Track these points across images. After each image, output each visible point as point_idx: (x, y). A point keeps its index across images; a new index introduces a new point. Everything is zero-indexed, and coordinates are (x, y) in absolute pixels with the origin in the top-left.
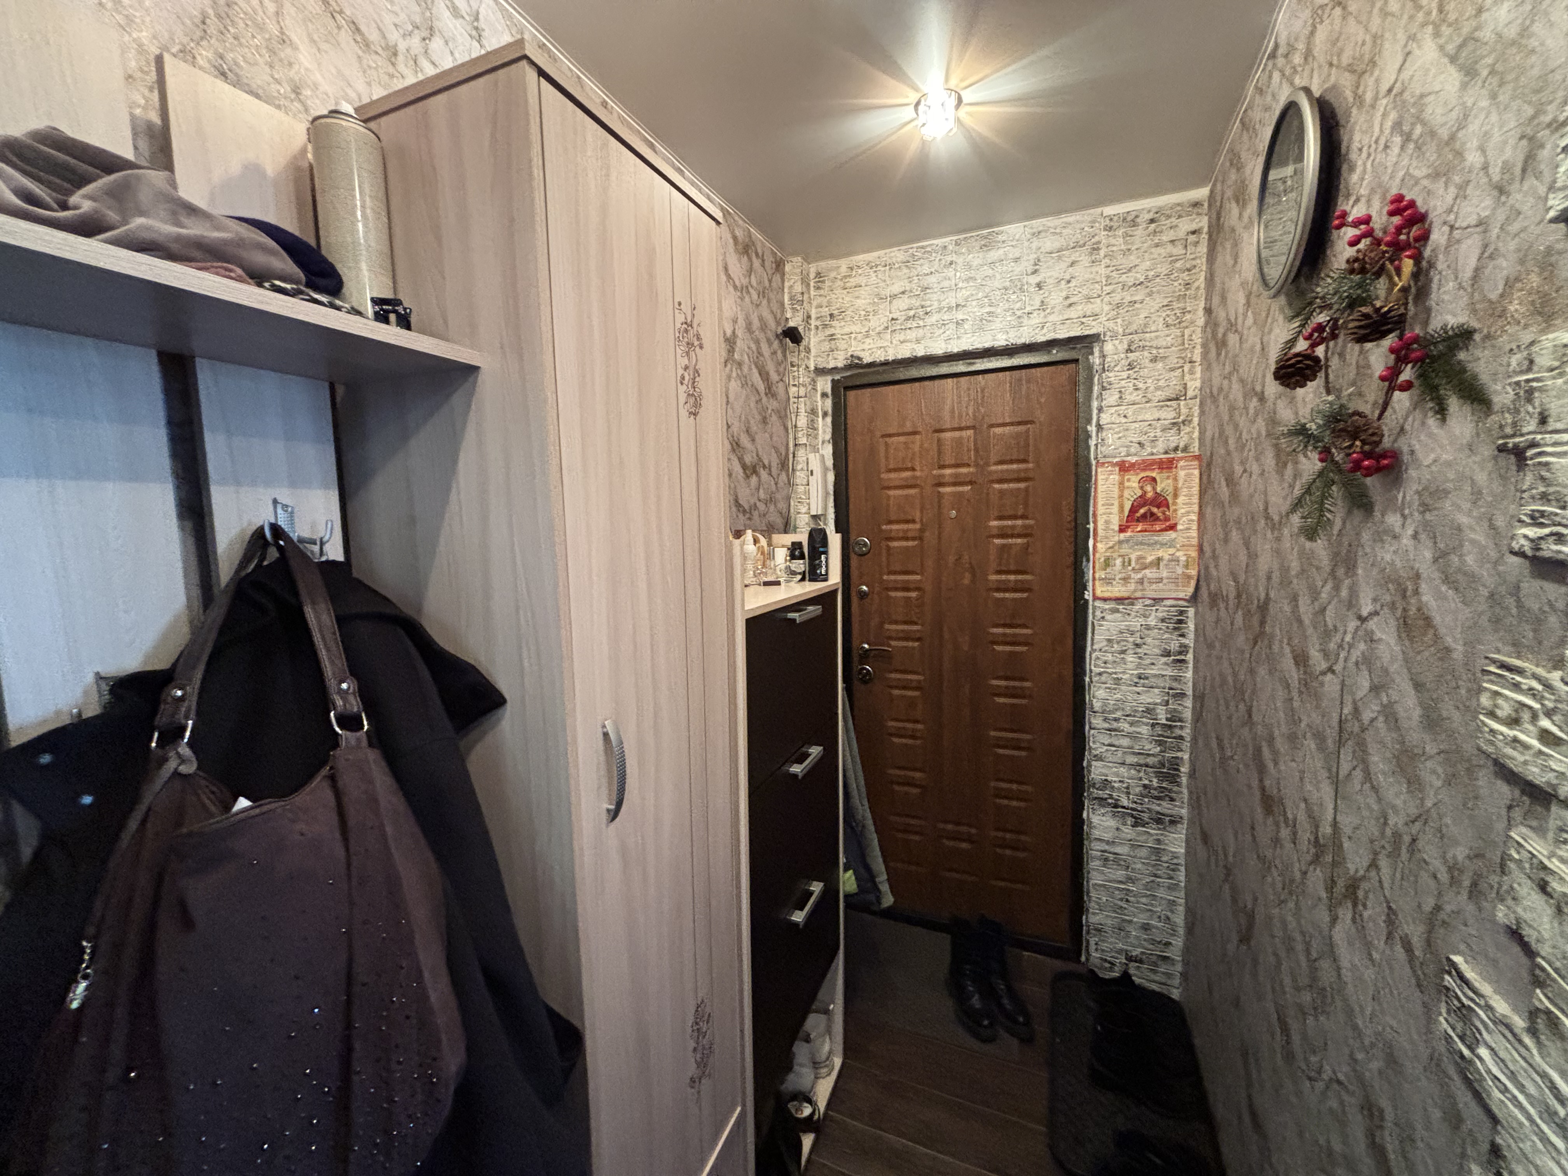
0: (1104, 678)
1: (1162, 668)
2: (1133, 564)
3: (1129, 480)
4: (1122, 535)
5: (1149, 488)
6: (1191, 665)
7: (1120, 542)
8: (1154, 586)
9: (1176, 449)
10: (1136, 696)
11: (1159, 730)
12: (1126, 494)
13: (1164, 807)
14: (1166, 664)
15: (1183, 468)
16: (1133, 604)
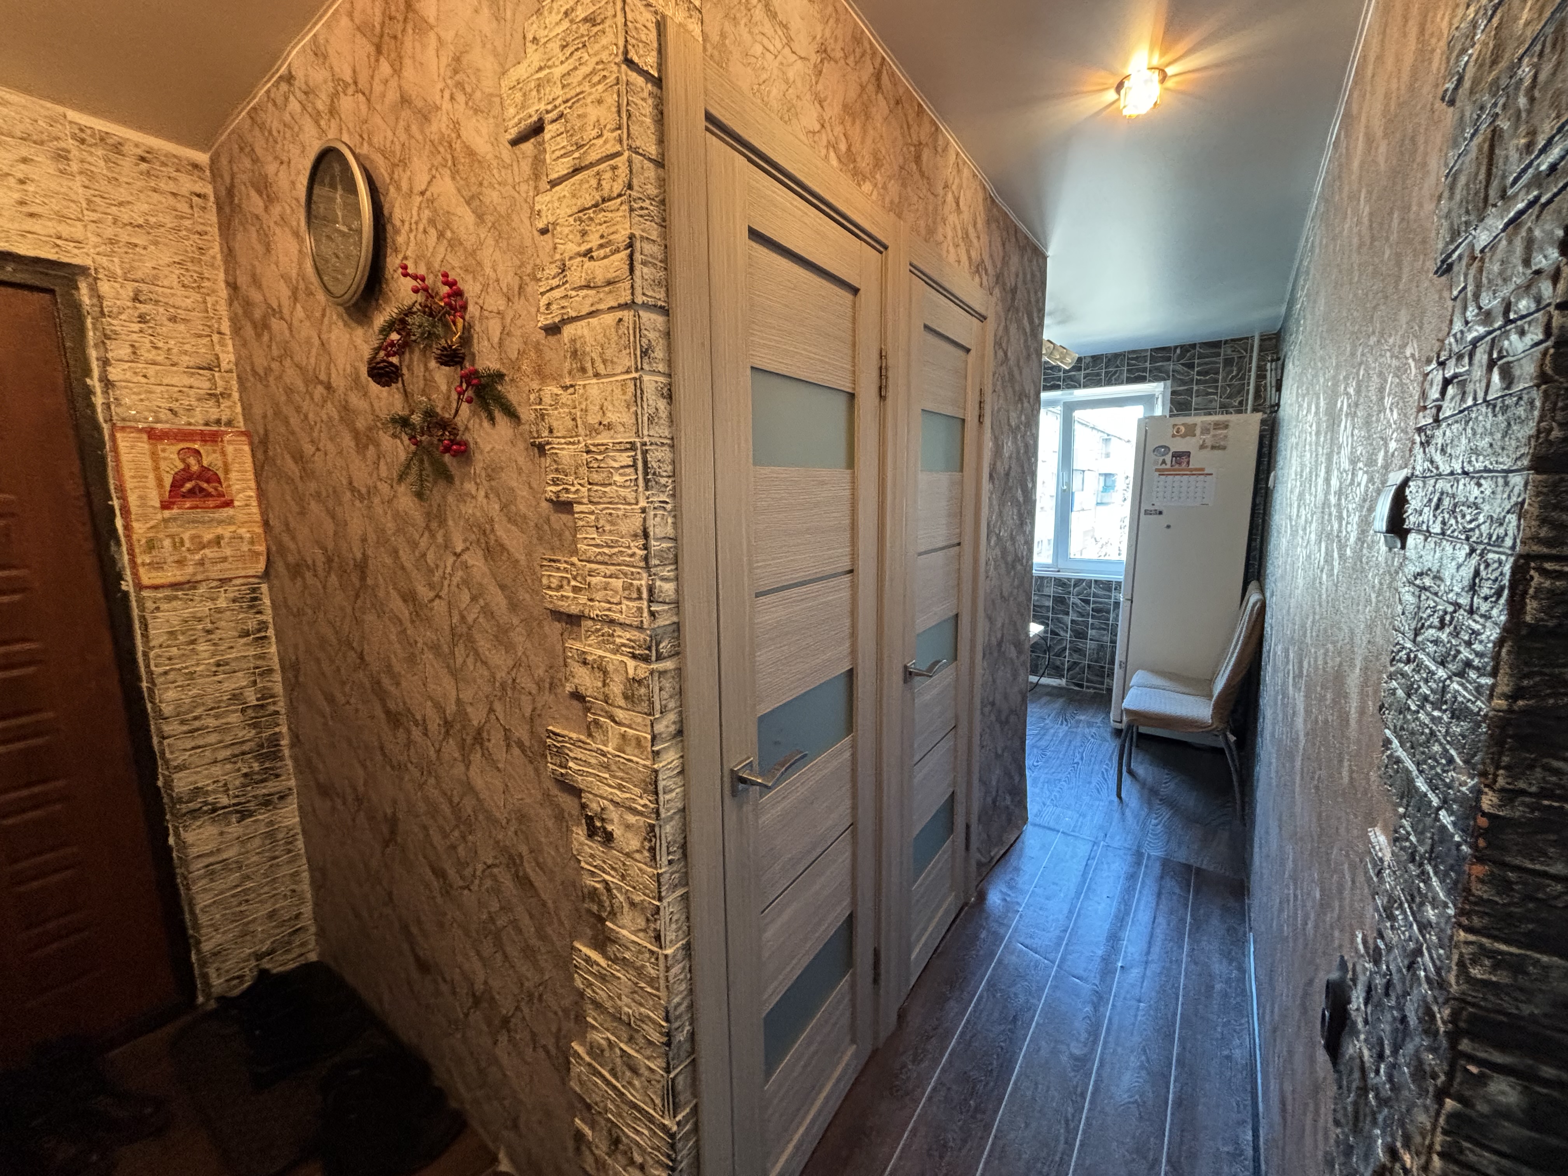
0: (171, 677)
1: (243, 650)
2: (188, 544)
3: (164, 450)
4: (167, 513)
5: (192, 461)
6: (273, 639)
7: (165, 521)
8: (219, 566)
9: (218, 422)
10: (217, 686)
11: (250, 712)
12: (163, 465)
13: (271, 787)
14: (245, 644)
15: (230, 442)
16: (195, 588)
